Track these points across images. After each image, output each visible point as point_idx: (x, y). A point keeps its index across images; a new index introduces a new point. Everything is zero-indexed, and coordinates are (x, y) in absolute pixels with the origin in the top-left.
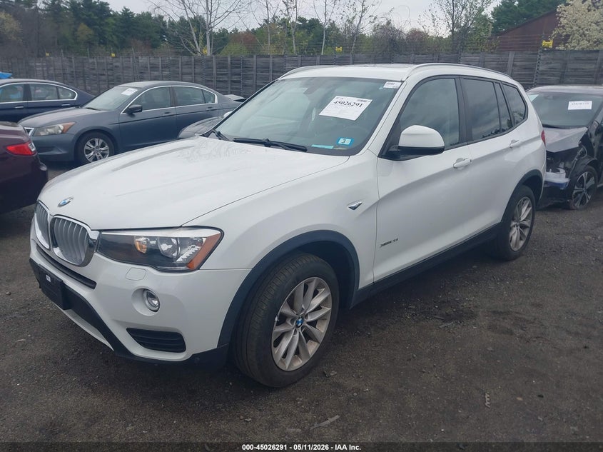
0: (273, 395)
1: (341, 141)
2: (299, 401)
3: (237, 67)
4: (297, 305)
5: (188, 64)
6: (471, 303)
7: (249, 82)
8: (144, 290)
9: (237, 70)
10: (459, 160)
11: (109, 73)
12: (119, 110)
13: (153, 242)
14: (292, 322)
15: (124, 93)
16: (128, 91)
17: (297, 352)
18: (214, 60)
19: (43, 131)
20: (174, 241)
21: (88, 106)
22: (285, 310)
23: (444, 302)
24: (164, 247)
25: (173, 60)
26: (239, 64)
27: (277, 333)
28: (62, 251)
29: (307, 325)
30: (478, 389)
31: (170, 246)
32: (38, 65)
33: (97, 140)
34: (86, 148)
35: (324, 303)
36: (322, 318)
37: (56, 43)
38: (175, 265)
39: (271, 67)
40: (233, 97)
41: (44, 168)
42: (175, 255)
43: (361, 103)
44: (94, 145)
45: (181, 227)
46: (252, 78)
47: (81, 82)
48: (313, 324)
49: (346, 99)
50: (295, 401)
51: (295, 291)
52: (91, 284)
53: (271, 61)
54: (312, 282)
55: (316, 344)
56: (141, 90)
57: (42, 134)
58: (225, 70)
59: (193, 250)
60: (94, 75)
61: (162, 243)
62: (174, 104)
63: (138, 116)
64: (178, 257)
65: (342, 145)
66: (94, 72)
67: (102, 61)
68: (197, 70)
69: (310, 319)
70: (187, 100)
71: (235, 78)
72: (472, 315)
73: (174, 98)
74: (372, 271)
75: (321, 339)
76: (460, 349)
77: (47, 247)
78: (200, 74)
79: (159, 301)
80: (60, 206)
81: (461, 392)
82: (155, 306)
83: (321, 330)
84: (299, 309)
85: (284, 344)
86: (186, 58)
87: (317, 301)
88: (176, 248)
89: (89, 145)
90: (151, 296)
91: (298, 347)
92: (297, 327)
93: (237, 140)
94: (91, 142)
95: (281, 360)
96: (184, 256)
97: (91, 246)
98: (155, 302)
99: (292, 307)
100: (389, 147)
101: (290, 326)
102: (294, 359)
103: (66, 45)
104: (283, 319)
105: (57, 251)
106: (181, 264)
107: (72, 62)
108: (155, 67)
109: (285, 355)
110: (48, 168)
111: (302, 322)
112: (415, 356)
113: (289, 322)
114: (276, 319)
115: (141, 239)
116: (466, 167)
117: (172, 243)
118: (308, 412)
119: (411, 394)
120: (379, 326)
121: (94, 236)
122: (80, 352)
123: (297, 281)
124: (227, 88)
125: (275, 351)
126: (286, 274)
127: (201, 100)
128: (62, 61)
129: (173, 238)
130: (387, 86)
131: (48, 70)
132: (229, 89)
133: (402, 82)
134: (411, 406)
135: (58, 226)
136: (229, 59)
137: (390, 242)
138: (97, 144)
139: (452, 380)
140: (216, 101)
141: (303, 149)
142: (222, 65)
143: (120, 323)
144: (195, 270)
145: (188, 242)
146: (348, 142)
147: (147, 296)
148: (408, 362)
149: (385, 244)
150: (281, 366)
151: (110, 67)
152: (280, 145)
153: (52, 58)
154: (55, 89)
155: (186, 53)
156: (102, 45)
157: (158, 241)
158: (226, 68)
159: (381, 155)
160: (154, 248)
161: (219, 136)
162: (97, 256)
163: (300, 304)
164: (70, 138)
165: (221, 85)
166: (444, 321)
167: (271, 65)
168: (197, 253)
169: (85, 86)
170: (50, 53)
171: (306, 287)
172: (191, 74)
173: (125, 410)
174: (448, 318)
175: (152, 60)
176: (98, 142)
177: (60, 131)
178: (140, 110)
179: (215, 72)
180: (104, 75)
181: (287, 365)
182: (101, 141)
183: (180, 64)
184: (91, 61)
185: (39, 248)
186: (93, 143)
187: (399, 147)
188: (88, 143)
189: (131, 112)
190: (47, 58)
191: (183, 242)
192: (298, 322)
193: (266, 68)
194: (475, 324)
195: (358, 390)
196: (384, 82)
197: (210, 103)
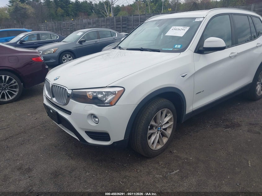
0: (148, 161)
1: (176, 46)
2: (160, 163)
3: (124, 21)
4: (158, 121)
5: (104, 21)
6: (238, 120)
7: (130, 27)
8: (92, 114)
9: (125, 22)
10: (232, 53)
11: (71, 27)
12: (76, 42)
13: (95, 94)
14: (156, 128)
15: (78, 34)
16: (79, 33)
17: (158, 142)
18: (115, 19)
19: (46, 52)
20: (104, 93)
21: (63, 41)
22: (153, 123)
23: (225, 119)
24: (100, 96)
25: (97, 20)
26: (126, 20)
27: (149, 133)
28: (56, 99)
29: (163, 130)
30: (245, 159)
31: (102, 95)
32: (42, 26)
33: (67, 55)
34: (63, 58)
35: (170, 120)
36: (169, 127)
37: (49, 17)
38: (104, 104)
39: (139, 20)
40: (124, 34)
41: (47, 67)
42: (104, 99)
43: (184, 29)
44: (66, 57)
45: (107, 87)
46: (131, 25)
47: (60, 32)
48: (165, 129)
49: (177, 27)
50: (158, 163)
51: (157, 115)
52: (69, 113)
53: (139, 18)
54: (164, 111)
55: (167, 138)
56: (84, 32)
57: (45, 53)
58: (120, 23)
59: (112, 97)
60: (65, 28)
61: (99, 94)
62: (99, 38)
63: (84, 44)
64: (106, 100)
65: (177, 48)
66: (65, 27)
67: (68, 22)
68: (108, 24)
69: (164, 127)
70: (105, 36)
71: (124, 26)
72: (239, 125)
73: (98, 35)
74: (192, 105)
75: (169, 137)
76: (234, 141)
77: (50, 98)
78: (109, 25)
79: (98, 119)
80: (55, 80)
81: (236, 160)
82: (97, 121)
83: (169, 132)
84: (159, 123)
85: (153, 138)
86: (102, 19)
87: (167, 119)
88: (105, 96)
89: (64, 57)
90: (95, 117)
91: (159, 140)
92: (158, 131)
93: (128, 49)
94: (65, 56)
95: (151, 145)
96: (108, 100)
97: (68, 97)
98: (97, 120)
99: (156, 122)
100: (199, 48)
101: (155, 130)
102: (157, 145)
103: (53, 17)
104: (152, 127)
105: (54, 99)
106: (107, 103)
107: (56, 24)
108: (90, 24)
109: (153, 143)
110: (49, 67)
111: (160, 128)
112: (213, 144)
113: (154, 128)
114: (149, 127)
115: (90, 93)
116: (235, 56)
117: (103, 94)
118: (165, 168)
119: (212, 160)
120: (195, 131)
121: (70, 92)
122: (65, 142)
123: (158, 110)
124: (121, 30)
125: (149, 141)
126: (153, 107)
127: (110, 36)
128: (52, 24)
129: (104, 92)
130: (196, 20)
131: (46, 28)
132: (122, 30)
133: (204, 18)
134: (212, 166)
135: (54, 89)
136: (121, 17)
137: (200, 92)
138: (67, 57)
139: (232, 155)
140: (117, 36)
141: (158, 51)
142: (118, 21)
143: (82, 129)
144: (113, 105)
145: (110, 93)
146: (179, 46)
147: (93, 117)
148: (210, 147)
149: (198, 93)
150: (151, 148)
151: (71, 25)
152: (148, 50)
153: (48, 23)
154: (50, 35)
155: (103, 16)
156: (67, 16)
157: (97, 93)
158: (120, 21)
159: (195, 52)
160: (95, 97)
161: (120, 48)
162: (71, 101)
163: (159, 121)
164: (57, 54)
165: (118, 29)
166: (226, 128)
167: (140, 18)
168: (113, 98)
169: (61, 34)
170: (47, 21)
171: (162, 113)
172: (105, 25)
173: (85, 166)
174: (227, 127)
175: (89, 20)
176: (68, 56)
177: (53, 52)
178: (84, 41)
179: (115, 24)
180: (69, 28)
181: (154, 147)
182: (69, 55)
183: (100, 21)
184: (63, 23)
185: (47, 98)
186: (66, 56)
187: (204, 48)
188: (64, 56)
189: (81, 42)
190: (46, 23)
191: (108, 93)
192: (158, 129)
193: (137, 21)
194: (241, 130)
195: (187, 159)
196: (195, 18)
197: (114, 37)
